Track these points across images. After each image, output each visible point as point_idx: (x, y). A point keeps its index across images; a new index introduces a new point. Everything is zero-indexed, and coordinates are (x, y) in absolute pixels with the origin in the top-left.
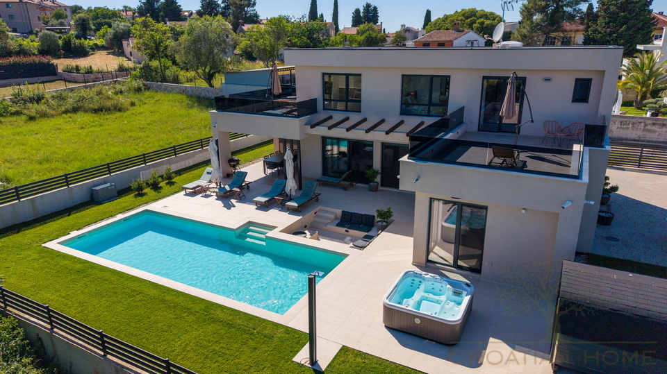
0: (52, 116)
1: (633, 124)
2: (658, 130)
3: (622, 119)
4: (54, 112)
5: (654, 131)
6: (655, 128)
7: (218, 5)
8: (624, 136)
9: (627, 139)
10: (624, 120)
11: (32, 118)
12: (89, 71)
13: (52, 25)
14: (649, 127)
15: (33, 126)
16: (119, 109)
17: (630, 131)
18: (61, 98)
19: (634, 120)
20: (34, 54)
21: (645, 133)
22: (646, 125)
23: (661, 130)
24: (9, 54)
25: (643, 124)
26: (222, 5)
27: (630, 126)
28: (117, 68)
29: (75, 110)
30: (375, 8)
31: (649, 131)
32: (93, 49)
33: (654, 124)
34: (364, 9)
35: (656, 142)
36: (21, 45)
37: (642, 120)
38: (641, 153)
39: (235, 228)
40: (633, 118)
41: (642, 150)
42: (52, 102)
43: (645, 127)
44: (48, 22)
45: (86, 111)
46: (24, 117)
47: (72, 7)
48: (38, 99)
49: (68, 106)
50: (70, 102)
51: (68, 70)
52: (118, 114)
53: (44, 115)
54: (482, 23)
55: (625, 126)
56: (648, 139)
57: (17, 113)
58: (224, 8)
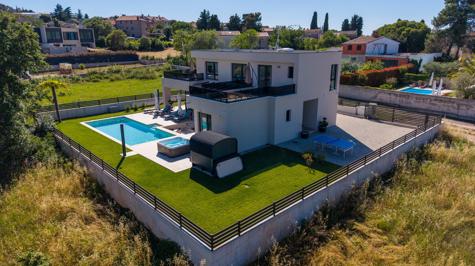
0: (121, 80)
1: (423, 99)
2: (438, 104)
3: (417, 96)
4: (122, 78)
5: (436, 105)
6: (436, 102)
7: (240, 20)
8: (418, 107)
9: (420, 109)
10: (418, 96)
11: (112, 80)
12: (153, 59)
13: (154, 33)
14: (433, 102)
15: (112, 84)
16: (152, 78)
17: (421, 103)
18: (129, 71)
19: (424, 97)
20: (136, 49)
21: (430, 105)
22: (431, 100)
23: (440, 104)
24: (124, 49)
25: (429, 100)
26: (242, 20)
27: (422, 100)
28: (166, 57)
29: (132, 77)
30: (361, 19)
31: (433, 104)
32: (167, 47)
33: (436, 100)
34: (352, 20)
35: (437, 111)
36: (130, 44)
37: (429, 97)
38: (394, 112)
39: (147, 124)
40: (423, 95)
41: (394, 111)
42: (124, 73)
43: (430, 101)
44: (152, 31)
45: (137, 78)
46: (109, 80)
47: (170, 21)
48: (118, 72)
49: (130, 76)
50: (132, 74)
51: (143, 58)
52: (151, 80)
53: (118, 79)
54: (409, 30)
55: (419, 101)
56: (432, 109)
57: (107, 78)
58: (243, 22)
